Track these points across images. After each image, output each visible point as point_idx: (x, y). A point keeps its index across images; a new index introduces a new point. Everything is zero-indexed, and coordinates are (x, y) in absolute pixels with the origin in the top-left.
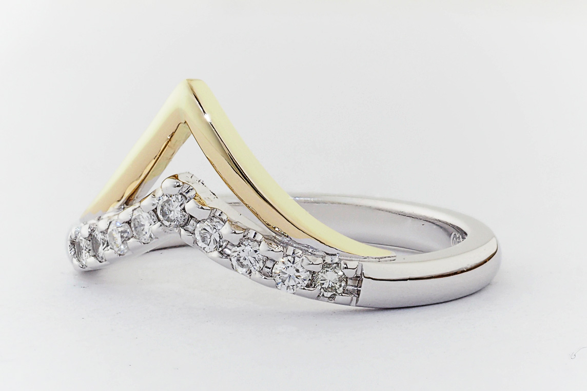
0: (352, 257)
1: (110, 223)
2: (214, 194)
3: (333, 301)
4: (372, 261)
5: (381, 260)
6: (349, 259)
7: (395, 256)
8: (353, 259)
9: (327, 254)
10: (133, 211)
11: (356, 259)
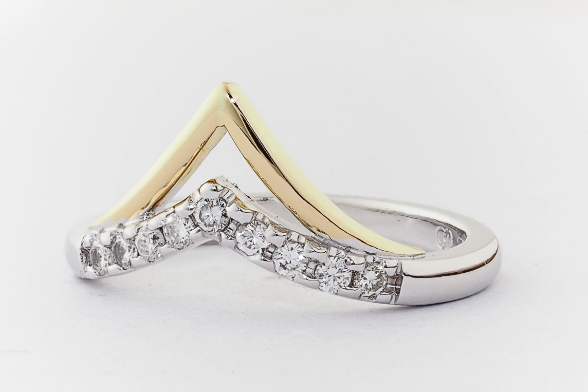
0: (391, 255)
1: (139, 229)
2: (249, 197)
3: (374, 300)
4: (408, 259)
5: (414, 257)
6: (388, 257)
7: (424, 254)
8: (392, 258)
9: (368, 253)
10: (166, 216)
11: (394, 258)
